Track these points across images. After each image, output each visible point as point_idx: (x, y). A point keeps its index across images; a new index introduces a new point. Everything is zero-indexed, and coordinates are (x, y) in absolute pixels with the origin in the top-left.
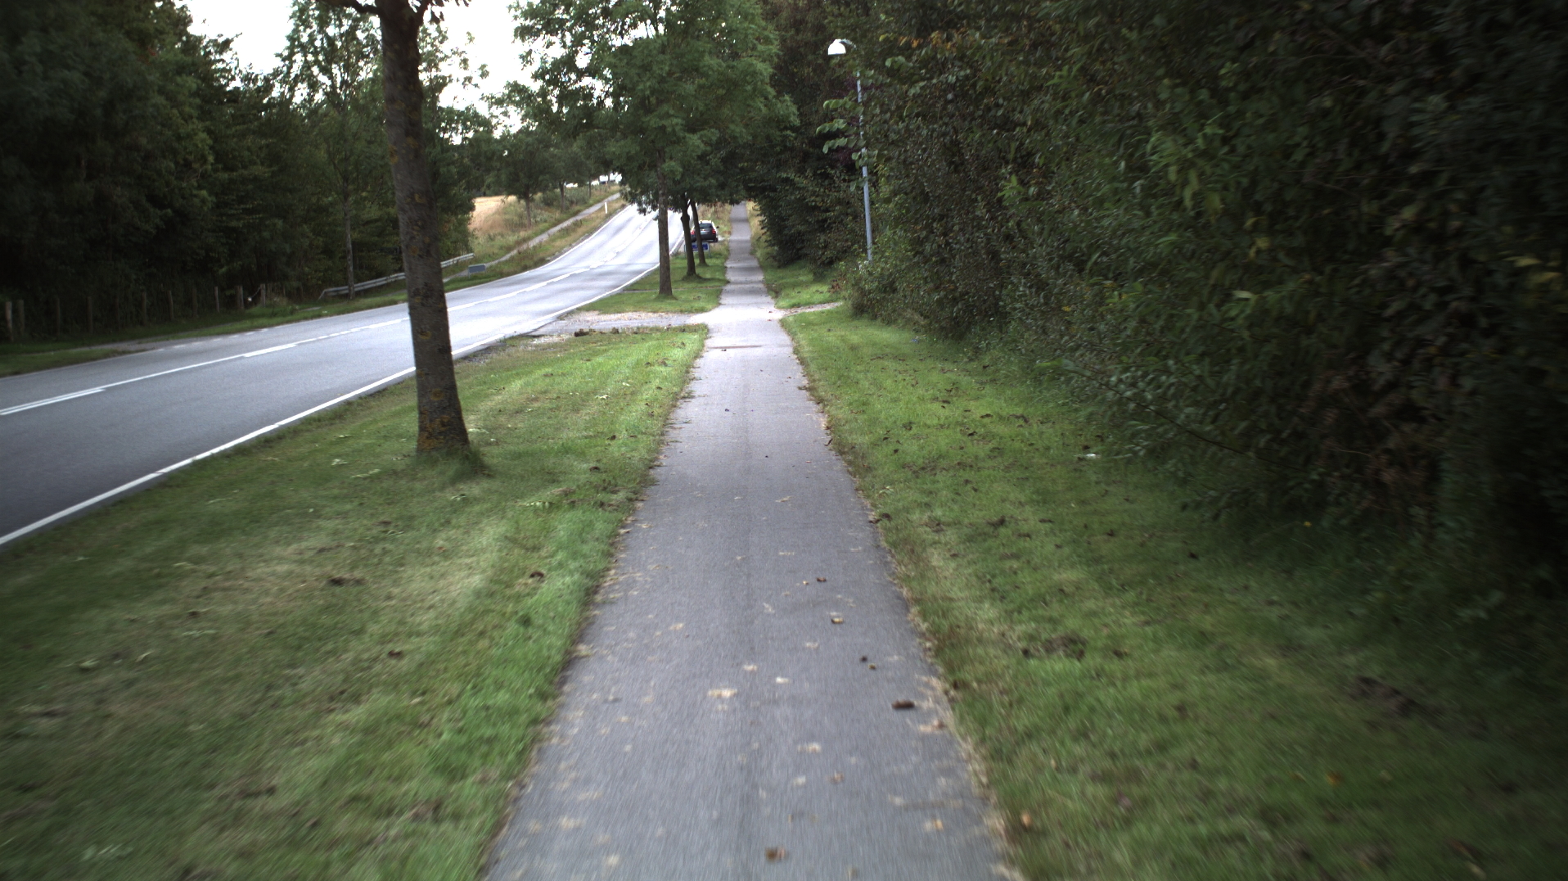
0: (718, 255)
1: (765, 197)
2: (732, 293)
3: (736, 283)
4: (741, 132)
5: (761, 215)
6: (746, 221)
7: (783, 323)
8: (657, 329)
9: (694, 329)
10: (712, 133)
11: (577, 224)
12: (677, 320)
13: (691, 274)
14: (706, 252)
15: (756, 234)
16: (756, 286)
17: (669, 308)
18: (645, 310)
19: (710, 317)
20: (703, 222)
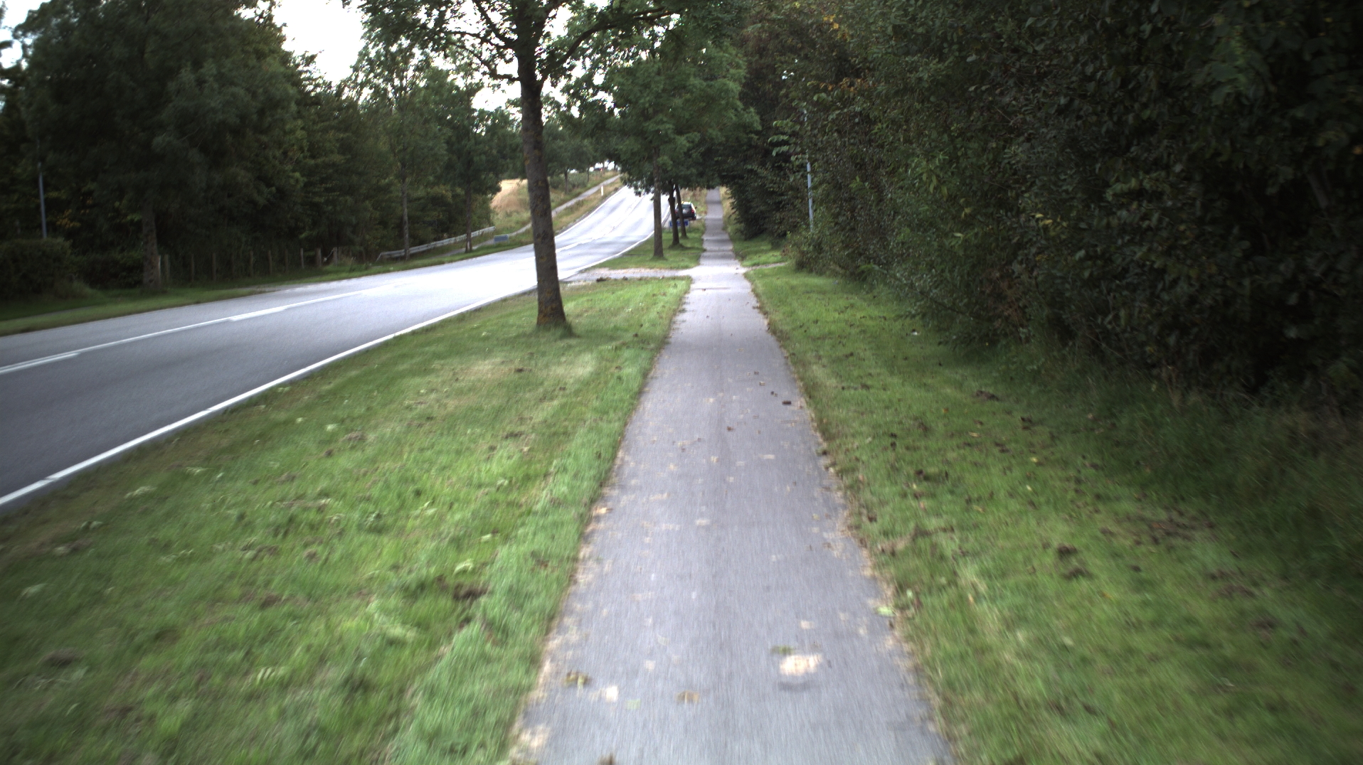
0: (696, 230)
1: (735, 184)
2: (709, 258)
3: (711, 251)
4: (717, 135)
5: (731, 198)
6: (720, 203)
7: (746, 276)
8: (655, 278)
9: (682, 278)
10: (696, 136)
11: (580, 204)
12: (668, 274)
13: (676, 243)
14: (687, 227)
15: (727, 214)
16: (726, 253)
17: (662, 266)
18: (644, 266)
19: (693, 272)
20: (685, 203)
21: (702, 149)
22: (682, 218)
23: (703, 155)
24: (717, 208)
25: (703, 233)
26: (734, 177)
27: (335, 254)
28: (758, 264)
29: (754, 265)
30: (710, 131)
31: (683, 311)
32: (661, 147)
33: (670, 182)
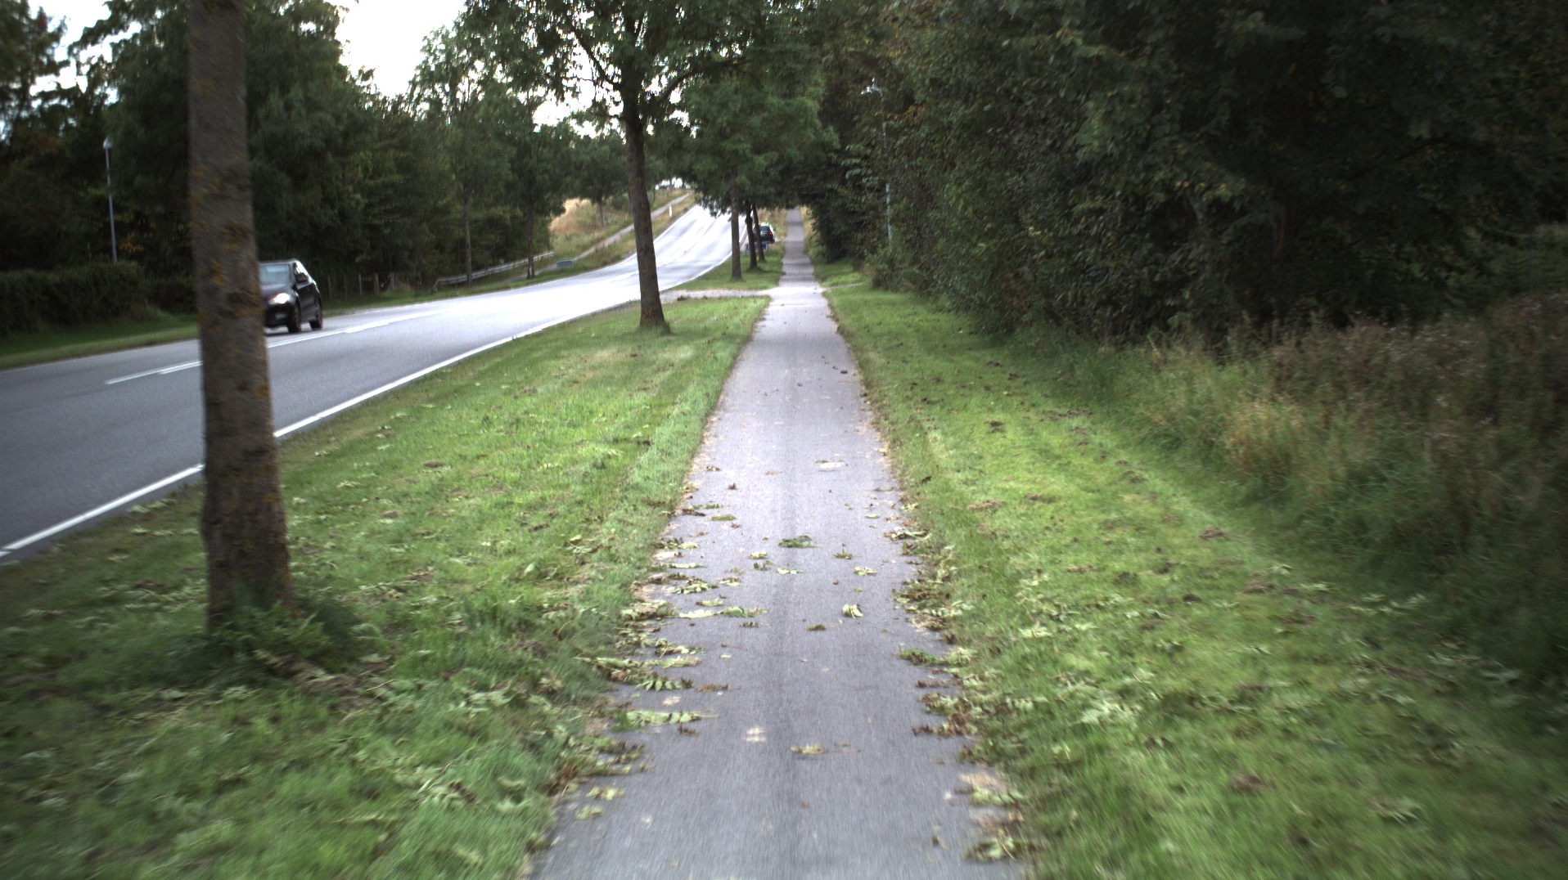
1: (816, 203)
3: (791, 273)
4: (795, 154)
5: (813, 218)
6: (801, 224)
7: (824, 294)
9: (761, 297)
10: (774, 155)
12: (747, 293)
14: (765, 251)
15: (808, 235)
16: (806, 275)
17: (741, 286)
18: (722, 287)
19: (773, 292)
20: (763, 224)
21: (781, 167)
22: (760, 239)
23: (782, 173)
24: (798, 229)
25: (782, 256)
26: (815, 196)
27: (392, 280)
28: (837, 284)
29: (833, 285)
30: (788, 150)
31: (764, 319)
32: (739, 167)
33: (747, 202)
